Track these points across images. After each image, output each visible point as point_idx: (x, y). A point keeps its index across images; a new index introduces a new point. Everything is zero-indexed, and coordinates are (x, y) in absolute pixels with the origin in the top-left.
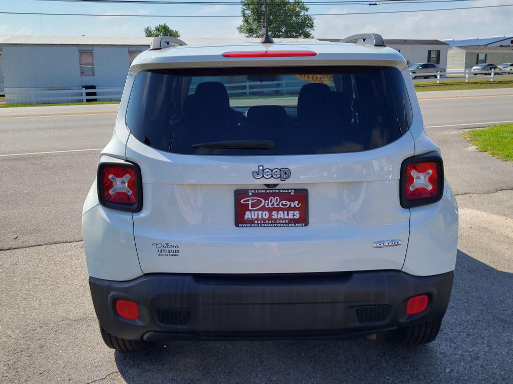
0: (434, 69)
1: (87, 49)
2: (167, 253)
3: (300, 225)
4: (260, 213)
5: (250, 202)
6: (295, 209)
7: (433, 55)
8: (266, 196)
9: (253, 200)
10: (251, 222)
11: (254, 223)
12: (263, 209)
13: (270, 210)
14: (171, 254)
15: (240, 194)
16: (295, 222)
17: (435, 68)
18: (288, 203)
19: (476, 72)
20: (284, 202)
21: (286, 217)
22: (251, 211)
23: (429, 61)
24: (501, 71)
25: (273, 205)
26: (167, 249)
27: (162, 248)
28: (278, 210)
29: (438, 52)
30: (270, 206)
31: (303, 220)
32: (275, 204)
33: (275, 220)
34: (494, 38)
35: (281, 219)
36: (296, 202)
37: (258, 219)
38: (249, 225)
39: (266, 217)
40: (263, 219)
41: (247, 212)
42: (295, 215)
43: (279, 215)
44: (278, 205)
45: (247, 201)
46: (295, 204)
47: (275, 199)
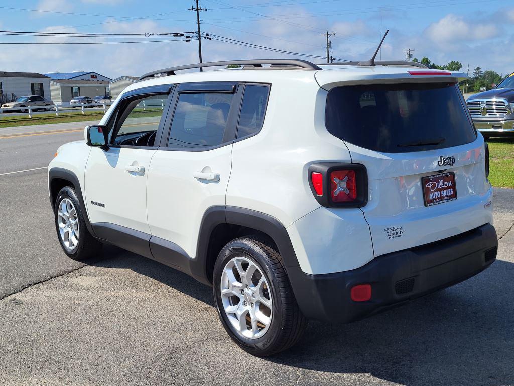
0: (42, 101)
2: (395, 235)
3: (454, 198)
4: (436, 193)
7: (37, 88)
8: (437, 180)
10: (432, 201)
11: (434, 202)
12: (437, 190)
13: (440, 190)
14: (397, 235)
15: (425, 180)
16: (450, 197)
17: (44, 101)
19: (75, 104)
21: (448, 194)
22: (431, 192)
23: (33, 94)
24: (96, 104)
26: (395, 232)
27: (391, 232)
28: (444, 189)
29: (41, 85)
31: (455, 195)
34: (74, 73)
35: (445, 196)
37: (435, 199)
38: (432, 204)
39: (439, 196)
40: (438, 198)
41: (430, 194)
42: (451, 192)
43: (445, 193)
44: (443, 186)
45: (429, 185)
46: (450, 184)
47: (441, 181)
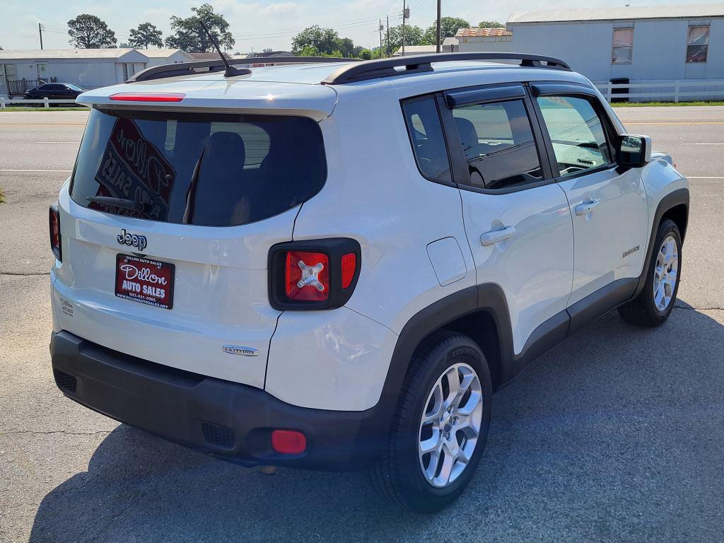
1: (626, 25)
2: (67, 311)
3: (164, 306)
4: (134, 284)
5: (127, 270)
6: (161, 286)
8: (140, 266)
9: (130, 268)
10: (126, 293)
11: (129, 295)
12: (136, 280)
13: (142, 283)
14: (69, 313)
16: (159, 301)
18: (157, 278)
20: (153, 276)
21: (154, 295)
22: (127, 280)
25: (144, 277)
26: (67, 307)
27: (64, 305)
28: (148, 284)
30: (142, 278)
31: (168, 302)
32: (146, 277)
33: (146, 295)
35: (149, 296)
36: (163, 278)
37: (131, 291)
38: (124, 296)
39: (139, 291)
40: (135, 292)
41: (125, 281)
42: (161, 293)
43: (149, 291)
44: (148, 278)
45: (125, 268)
46: (162, 280)
47: (146, 271)
